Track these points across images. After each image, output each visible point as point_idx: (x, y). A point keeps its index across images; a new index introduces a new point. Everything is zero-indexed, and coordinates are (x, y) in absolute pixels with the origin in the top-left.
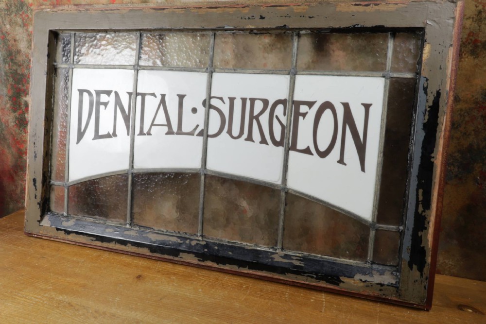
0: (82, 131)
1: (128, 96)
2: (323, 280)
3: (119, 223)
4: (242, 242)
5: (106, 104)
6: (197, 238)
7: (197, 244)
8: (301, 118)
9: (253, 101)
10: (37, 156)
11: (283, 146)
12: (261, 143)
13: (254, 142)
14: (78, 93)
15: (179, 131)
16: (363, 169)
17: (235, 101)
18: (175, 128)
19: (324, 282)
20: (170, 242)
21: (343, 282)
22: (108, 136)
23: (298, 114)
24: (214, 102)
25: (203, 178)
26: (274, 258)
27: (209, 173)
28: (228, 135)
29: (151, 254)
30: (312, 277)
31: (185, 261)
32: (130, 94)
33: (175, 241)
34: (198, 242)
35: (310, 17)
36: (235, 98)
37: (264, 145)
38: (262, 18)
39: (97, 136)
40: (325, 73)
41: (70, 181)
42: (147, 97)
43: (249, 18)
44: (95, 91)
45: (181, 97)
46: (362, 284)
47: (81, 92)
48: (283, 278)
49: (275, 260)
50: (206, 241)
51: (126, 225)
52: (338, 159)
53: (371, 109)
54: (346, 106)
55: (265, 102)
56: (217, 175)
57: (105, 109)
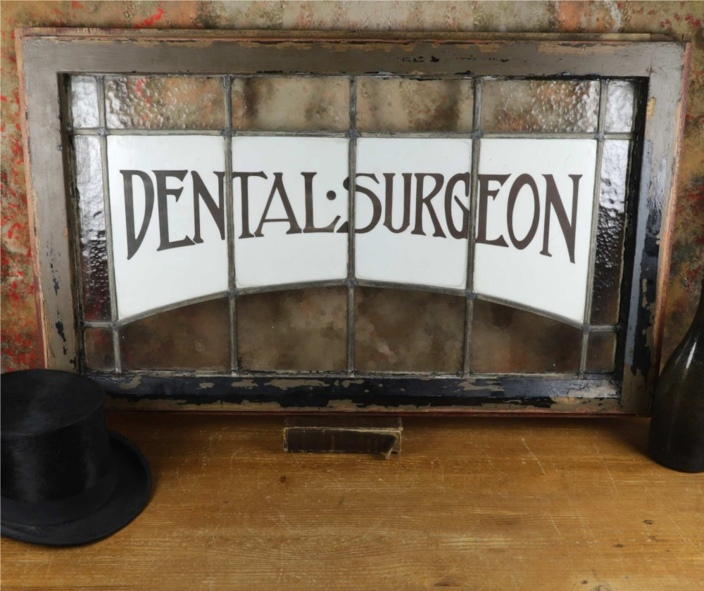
0: (136, 237)
1: (216, 178)
2: (530, 404)
3: (216, 371)
4: (414, 373)
5: (177, 193)
6: (348, 377)
7: (351, 384)
8: (490, 198)
9: (420, 177)
10: (59, 285)
11: (466, 238)
12: (435, 235)
13: (424, 234)
14: (121, 176)
15: (309, 228)
16: (572, 260)
17: (395, 179)
18: (302, 223)
19: (532, 406)
20: (311, 388)
21: (555, 403)
22: (186, 242)
23: (485, 193)
24: (361, 181)
25: (351, 291)
26: (464, 387)
27: (360, 284)
28: (386, 229)
29: (282, 409)
30: (517, 403)
31: (337, 410)
32: (220, 175)
33: (317, 385)
34: (353, 382)
35: (503, 61)
36: (393, 175)
37: (440, 238)
38: (434, 60)
39: (165, 244)
40: (521, 136)
41: (121, 318)
42: (250, 179)
43: (415, 60)
44: (154, 171)
45: (309, 177)
46: (578, 402)
47: (127, 175)
48: (479, 411)
49: (465, 389)
50: (363, 379)
51: (230, 373)
52: (541, 248)
53: (581, 181)
54: (549, 179)
55: (439, 178)
56: (373, 286)
57: (177, 200)
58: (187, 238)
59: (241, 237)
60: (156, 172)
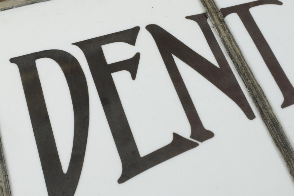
5: (131, 65)
14: (14, 68)
22: (179, 145)
39: (134, 164)
47: (26, 62)
57: (134, 77)
58: (176, 136)
59: (284, 106)
60: (81, 45)
